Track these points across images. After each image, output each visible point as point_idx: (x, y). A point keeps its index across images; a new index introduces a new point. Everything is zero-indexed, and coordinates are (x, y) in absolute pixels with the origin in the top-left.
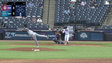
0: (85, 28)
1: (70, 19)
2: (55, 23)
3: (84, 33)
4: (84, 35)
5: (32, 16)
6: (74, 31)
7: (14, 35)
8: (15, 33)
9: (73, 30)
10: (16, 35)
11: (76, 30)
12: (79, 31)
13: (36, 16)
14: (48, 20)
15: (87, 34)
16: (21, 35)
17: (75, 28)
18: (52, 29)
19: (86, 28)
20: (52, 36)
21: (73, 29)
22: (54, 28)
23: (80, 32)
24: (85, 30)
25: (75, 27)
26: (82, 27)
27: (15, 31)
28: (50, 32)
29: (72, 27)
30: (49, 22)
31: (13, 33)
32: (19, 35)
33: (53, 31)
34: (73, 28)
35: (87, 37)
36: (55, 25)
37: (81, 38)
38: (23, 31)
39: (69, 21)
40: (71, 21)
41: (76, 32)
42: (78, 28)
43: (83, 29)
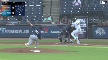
0: (102, 22)
1: (81, 9)
2: (61, 15)
4: (100, 31)
5: (29, 5)
6: (86, 26)
7: (4, 30)
8: (5, 29)
9: (85, 25)
10: (7, 31)
11: (90, 24)
12: (93, 25)
13: (35, 5)
14: (51, 11)
15: (104, 30)
16: (14, 31)
18: (56, 23)
19: (104, 21)
20: (57, 32)
21: (86, 23)
22: (60, 21)
23: (96, 26)
24: (102, 24)
25: (88, 19)
26: (98, 20)
27: (5, 25)
29: (85, 20)
30: (53, 14)
31: (3, 29)
32: (11, 31)
33: (57, 26)
34: (86, 21)
35: (104, 33)
36: (61, 17)
37: (97, 35)
38: (16, 25)
39: (80, 11)
40: (83, 12)
41: (90, 27)
42: (92, 22)
43: (99, 23)
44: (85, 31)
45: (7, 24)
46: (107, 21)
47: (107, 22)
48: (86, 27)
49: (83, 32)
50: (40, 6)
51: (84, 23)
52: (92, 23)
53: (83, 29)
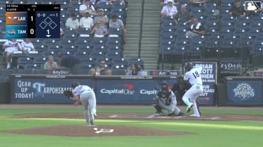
0: (246, 70)
1: (203, 43)
2: (160, 56)
3: (245, 85)
4: (244, 91)
6: (214, 78)
7: (42, 89)
8: (44, 85)
9: (212, 76)
10: (48, 90)
11: (221, 76)
12: (229, 78)
14: (140, 47)
16: (64, 90)
17: (220, 70)
18: (151, 73)
19: (252, 68)
20: (153, 92)
21: (214, 72)
22: (158, 68)
23: (234, 79)
24: (248, 75)
25: (219, 65)
26: (239, 66)
27: (45, 78)
28: (145, 79)
29: (211, 66)
31: (40, 85)
32: (56, 90)
33: (153, 79)
34: (214, 68)
35: (253, 94)
36: (160, 60)
38: (67, 78)
39: (201, 48)
40: (206, 49)
41: (222, 82)
42: (227, 70)
43: (241, 73)
44: (212, 91)
45: (48, 76)
46: (257, 69)
47: (258, 71)
48: (214, 81)
49: (209, 91)
50: (117, 36)
51: (209, 73)
52: (225, 72)
53: (208, 87)
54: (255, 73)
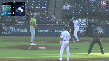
0: (100, 22)
1: (82, 10)
4: (99, 30)
5: (35, 7)
7: (14, 30)
8: (14, 28)
9: (85, 24)
10: (16, 30)
11: (89, 24)
12: (93, 25)
13: (41, 7)
14: (55, 12)
16: (22, 30)
17: (89, 22)
18: (60, 23)
19: (102, 21)
20: (60, 31)
22: (63, 21)
24: (101, 24)
25: (88, 20)
26: (97, 20)
27: (15, 25)
28: (57, 26)
29: (85, 20)
31: (13, 28)
32: (19, 30)
33: (61, 25)
35: (103, 32)
38: (24, 25)
39: (81, 12)
40: (83, 13)
41: (89, 27)
42: (92, 22)
43: (98, 23)
44: (85, 31)
46: (104, 21)
47: (105, 22)
48: (86, 26)
49: (84, 31)
50: (45, 7)
51: (84, 23)
52: (91, 23)
53: (84, 29)
54: (104, 23)
